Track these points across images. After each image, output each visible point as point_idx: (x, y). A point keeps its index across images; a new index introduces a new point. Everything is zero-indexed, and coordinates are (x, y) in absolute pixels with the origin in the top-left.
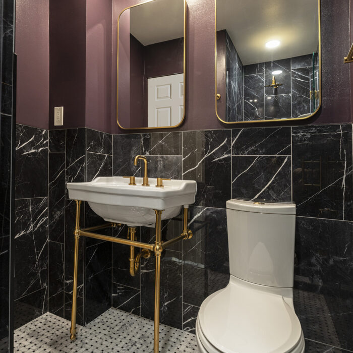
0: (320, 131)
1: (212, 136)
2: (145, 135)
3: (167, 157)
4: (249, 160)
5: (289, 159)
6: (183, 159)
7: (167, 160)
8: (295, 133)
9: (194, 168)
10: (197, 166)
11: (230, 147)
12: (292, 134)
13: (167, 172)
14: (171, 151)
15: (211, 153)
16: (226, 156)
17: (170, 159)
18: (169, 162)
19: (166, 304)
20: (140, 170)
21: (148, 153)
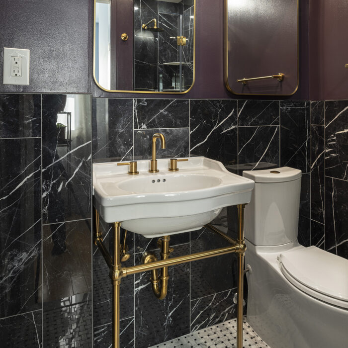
0: (295, 106)
1: (220, 106)
2: (139, 101)
3: (171, 130)
4: (251, 131)
5: (278, 128)
6: (190, 133)
7: (171, 134)
8: (282, 106)
9: (203, 142)
10: (206, 140)
11: (237, 119)
12: (280, 107)
13: (171, 149)
14: (176, 123)
15: (220, 124)
16: (233, 127)
17: (175, 133)
18: (173, 136)
19: (170, 314)
20: (132, 150)
21: (144, 126)
